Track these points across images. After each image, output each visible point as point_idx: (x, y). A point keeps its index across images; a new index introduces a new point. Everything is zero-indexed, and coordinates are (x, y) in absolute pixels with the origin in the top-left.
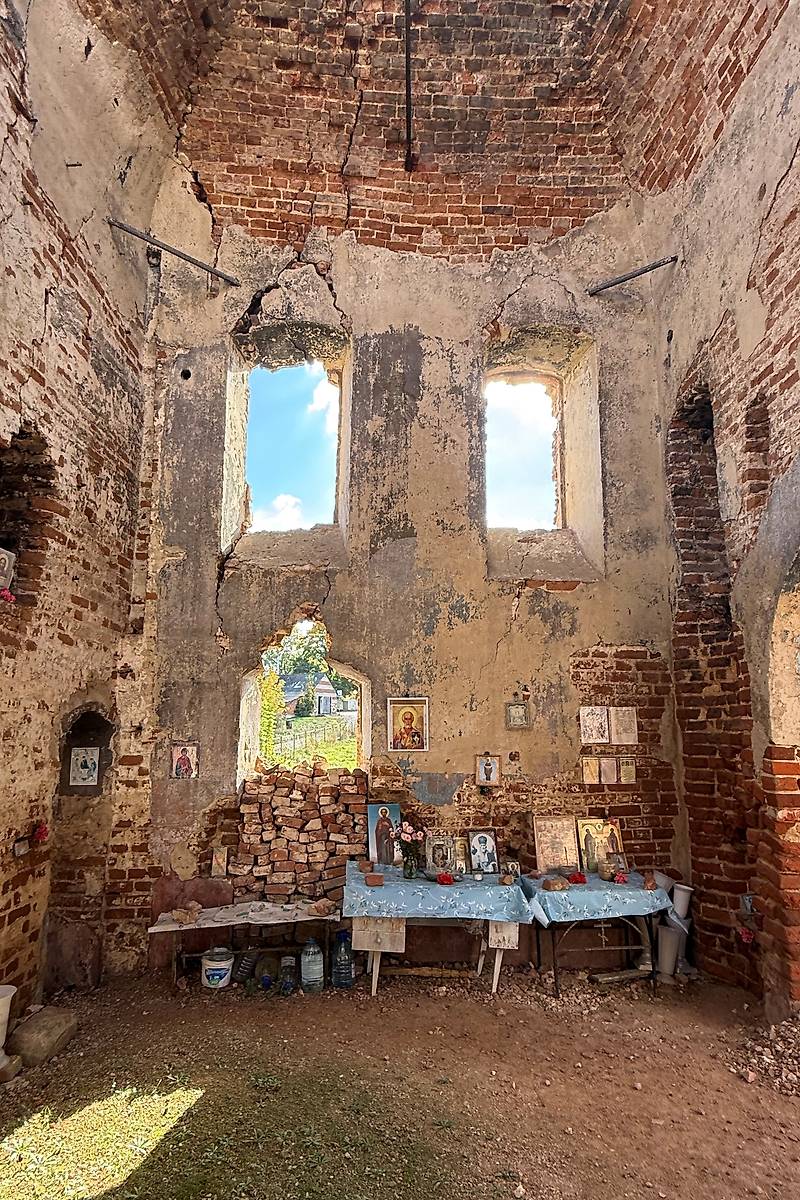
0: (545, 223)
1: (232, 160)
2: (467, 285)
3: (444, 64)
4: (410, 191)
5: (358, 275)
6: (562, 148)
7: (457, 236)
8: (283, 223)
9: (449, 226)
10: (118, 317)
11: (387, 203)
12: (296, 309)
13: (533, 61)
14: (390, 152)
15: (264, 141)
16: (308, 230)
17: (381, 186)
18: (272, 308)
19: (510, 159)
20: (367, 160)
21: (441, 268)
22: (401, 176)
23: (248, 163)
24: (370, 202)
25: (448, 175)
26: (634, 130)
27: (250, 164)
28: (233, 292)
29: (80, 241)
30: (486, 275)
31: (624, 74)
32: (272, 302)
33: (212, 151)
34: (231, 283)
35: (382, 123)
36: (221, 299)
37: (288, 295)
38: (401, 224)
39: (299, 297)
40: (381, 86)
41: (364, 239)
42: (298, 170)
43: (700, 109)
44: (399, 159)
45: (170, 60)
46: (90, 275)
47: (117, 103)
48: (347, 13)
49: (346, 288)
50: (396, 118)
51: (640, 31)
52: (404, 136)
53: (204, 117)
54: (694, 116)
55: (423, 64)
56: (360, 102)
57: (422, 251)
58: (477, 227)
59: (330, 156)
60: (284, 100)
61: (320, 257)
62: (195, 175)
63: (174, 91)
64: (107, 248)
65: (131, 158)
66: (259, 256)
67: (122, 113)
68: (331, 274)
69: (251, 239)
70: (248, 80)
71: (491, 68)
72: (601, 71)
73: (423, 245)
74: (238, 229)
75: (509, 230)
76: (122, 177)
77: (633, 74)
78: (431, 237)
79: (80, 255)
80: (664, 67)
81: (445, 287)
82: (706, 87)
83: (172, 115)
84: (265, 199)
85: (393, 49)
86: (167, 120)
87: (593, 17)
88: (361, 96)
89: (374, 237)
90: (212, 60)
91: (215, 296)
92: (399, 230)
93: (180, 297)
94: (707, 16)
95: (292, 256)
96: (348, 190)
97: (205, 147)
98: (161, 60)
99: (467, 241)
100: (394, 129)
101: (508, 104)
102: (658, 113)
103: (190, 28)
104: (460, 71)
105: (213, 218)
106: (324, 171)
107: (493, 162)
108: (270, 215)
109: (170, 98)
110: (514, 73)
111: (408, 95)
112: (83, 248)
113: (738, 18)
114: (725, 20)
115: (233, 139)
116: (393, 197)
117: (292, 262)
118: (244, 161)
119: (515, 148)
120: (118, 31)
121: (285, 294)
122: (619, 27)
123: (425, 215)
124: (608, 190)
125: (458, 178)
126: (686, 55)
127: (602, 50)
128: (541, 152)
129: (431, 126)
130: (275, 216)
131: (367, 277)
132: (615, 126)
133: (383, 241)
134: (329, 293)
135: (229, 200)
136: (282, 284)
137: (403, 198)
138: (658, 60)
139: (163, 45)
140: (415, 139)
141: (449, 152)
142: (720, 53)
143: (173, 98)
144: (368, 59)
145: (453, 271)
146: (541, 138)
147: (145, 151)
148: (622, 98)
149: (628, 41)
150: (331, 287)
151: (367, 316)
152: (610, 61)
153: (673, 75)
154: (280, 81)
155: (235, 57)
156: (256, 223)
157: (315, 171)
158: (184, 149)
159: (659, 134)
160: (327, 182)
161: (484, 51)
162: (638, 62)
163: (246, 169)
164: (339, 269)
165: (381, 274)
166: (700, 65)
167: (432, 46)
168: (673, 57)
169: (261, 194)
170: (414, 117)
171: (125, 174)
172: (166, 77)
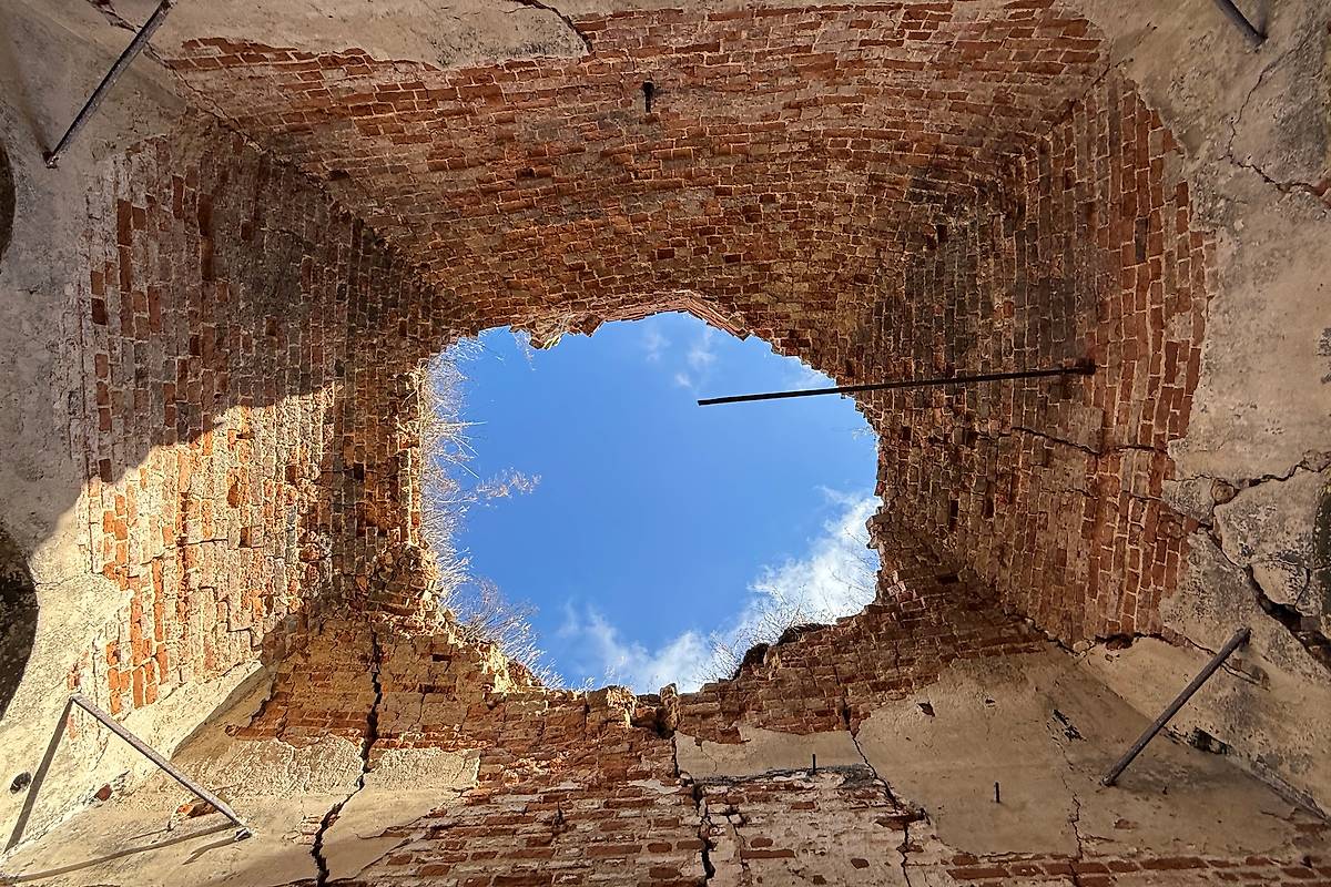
0: (1159, 167)
1: (1082, 588)
2: (1250, 257)
3: (986, 341)
4: (1120, 365)
5: (1233, 438)
6: (1068, 182)
7: (1178, 291)
8: (1157, 540)
9: (1163, 306)
10: (1263, 862)
11: (1135, 395)
12: (1289, 547)
13: (981, 247)
14: (1075, 395)
15: (1062, 545)
16: (1166, 507)
17: (1114, 403)
18: (1287, 589)
19: (1079, 243)
20: (1083, 422)
21: (1224, 307)
22: (1101, 378)
23: (1086, 570)
24: (1133, 419)
25: (1099, 319)
26: (1035, 103)
27: (1086, 567)
28: (1260, 643)
29: (1092, 847)
30: (1233, 232)
31: (981, 146)
32: (1278, 584)
33: (1073, 609)
34: (1243, 641)
35: (1043, 406)
36: (1271, 669)
37: (1266, 557)
38: (1162, 374)
39: (1269, 538)
40: (1006, 407)
41: (1180, 426)
42: (1095, 510)
43: (971, 37)
44: (1082, 382)
45: (974, 628)
46: (1149, 865)
47: (991, 701)
48: (945, 442)
49: (1256, 459)
50: (1038, 388)
51: (938, 146)
52: (1056, 378)
53: (1038, 608)
54: (983, 38)
55: (986, 363)
56: (1023, 430)
57: (1199, 339)
58: (1163, 265)
59: (1078, 468)
60: (1021, 515)
61: (1205, 494)
62: (1099, 640)
63: (1006, 633)
64: (1139, 809)
65: (1056, 713)
66: (1203, 587)
67: (1004, 699)
68: (1232, 479)
69: (1178, 593)
70: (1002, 549)
71: (988, 291)
72: (985, 171)
73: (1191, 339)
74: (1166, 605)
75: (1167, 216)
76: (1073, 734)
77: (978, 134)
78: (1179, 328)
79: (1109, 859)
80: (958, 103)
81: (1253, 295)
82: (948, 43)
83: (1031, 644)
84: (1127, 559)
85: (973, 396)
86: (1033, 651)
87: (938, 199)
88: (1016, 429)
89: (1178, 412)
90: (985, 584)
91: (1266, 677)
92: (1170, 378)
93: (1267, 734)
94: (897, 85)
95: (1203, 537)
96: (1118, 447)
97: (1067, 617)
98: (971, 636)
99: (1184, 274)
100: (1049, 391)
101: (1021, 264)
102: (1003, 84)
103: (951, 598)
104: (992, 323)
105: (1151, 636)
106: (1095, 477)
107: (1084, 264)
108: (1147, 556)
109: (1011, 639)
110: (992, 265)
111: (1014, 376)
112: (1105, 848)
113: (878, 51)
114: (887, 63)
115: (1059, 581)
116: (1127, 387)
117: (1213, 538)
118: (1083, 574)
119: (1068, 241)
120: (931, 671)
121: (1262, 560)
122: (939, 169)
123: (1150, 341)
124: (1113, 100)
125: (1103, 305)
126: (936, 85)
127: (964, 179)
128: (1071, 207)
129: (1045, 349)
130: (1149, 549)
131: (1237, 423)
132: (1038, 128)
133: (1183, 400)
134: (1262, 488)
135: (1129, 608)
136: (1246, 561)
137: (1128, 374)
138: (954, 114)
139: (958, 629)
140: (1061, 365)
141: (1074, 322)
142: (912, 51)
143: (1012, 636)
144: (983, 422)
145: (1228, 287)
146: (1055, 212)
147: (1057, 691)
148: (1006, 134)
149: (950, 154)
150: (1255, 483)
151: (1301, 425)
152: (973, 166)
153: (960, 90)
154: (1003, 516)
155: (981, 557)
156: (1158, 578)
157: (1096, 488)
158: (1072, 641)
159: (1026, 68)
160: (1108, 474)
161: (974, 301)
162: (965, 134)
163: (1093, 573)
164: (1222, 466)
165: (1232, 401)
166: (934, 64)
167: (972, 355)
168: (946, 99)
169: (1120, 563)
170: (1038, 368)
171: (1071, 728)
172: (989, 637)
